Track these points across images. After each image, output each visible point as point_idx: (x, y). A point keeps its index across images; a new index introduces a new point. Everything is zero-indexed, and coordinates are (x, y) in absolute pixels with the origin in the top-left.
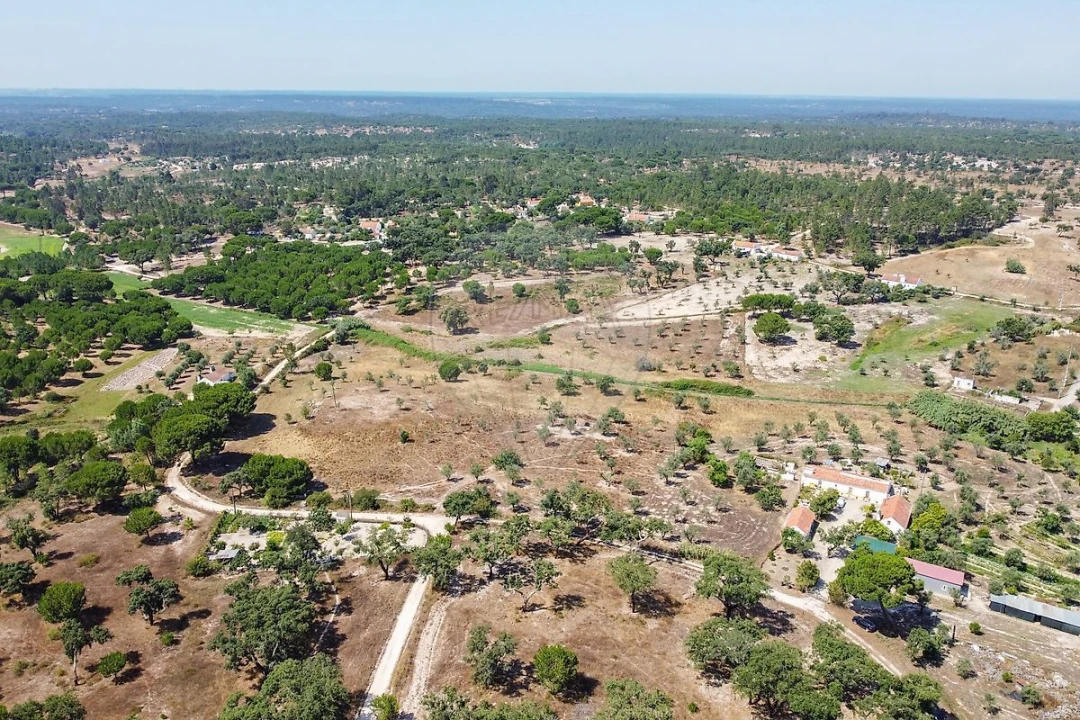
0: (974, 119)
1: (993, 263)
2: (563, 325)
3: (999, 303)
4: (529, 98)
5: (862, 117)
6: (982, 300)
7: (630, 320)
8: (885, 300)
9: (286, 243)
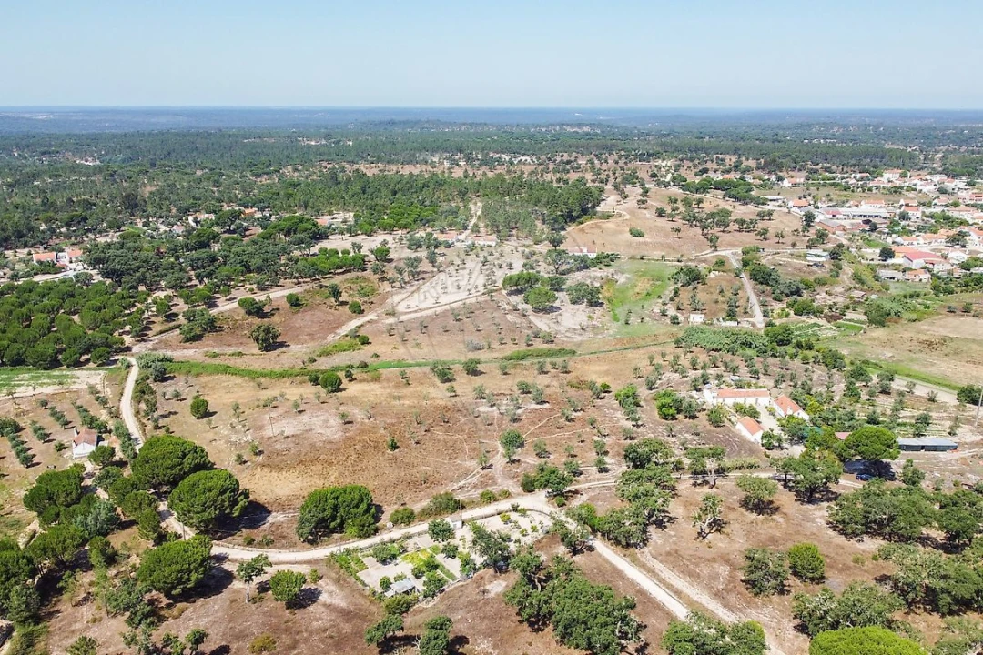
0: (464, 124)
1: (616, 233)
2: (362, 325)
3: (654, 260)
4: (26, 112)
5: (376, 125)
6: (642, 259)
7: (416, 312)
8: (587, 267)
9: (46, 282)
